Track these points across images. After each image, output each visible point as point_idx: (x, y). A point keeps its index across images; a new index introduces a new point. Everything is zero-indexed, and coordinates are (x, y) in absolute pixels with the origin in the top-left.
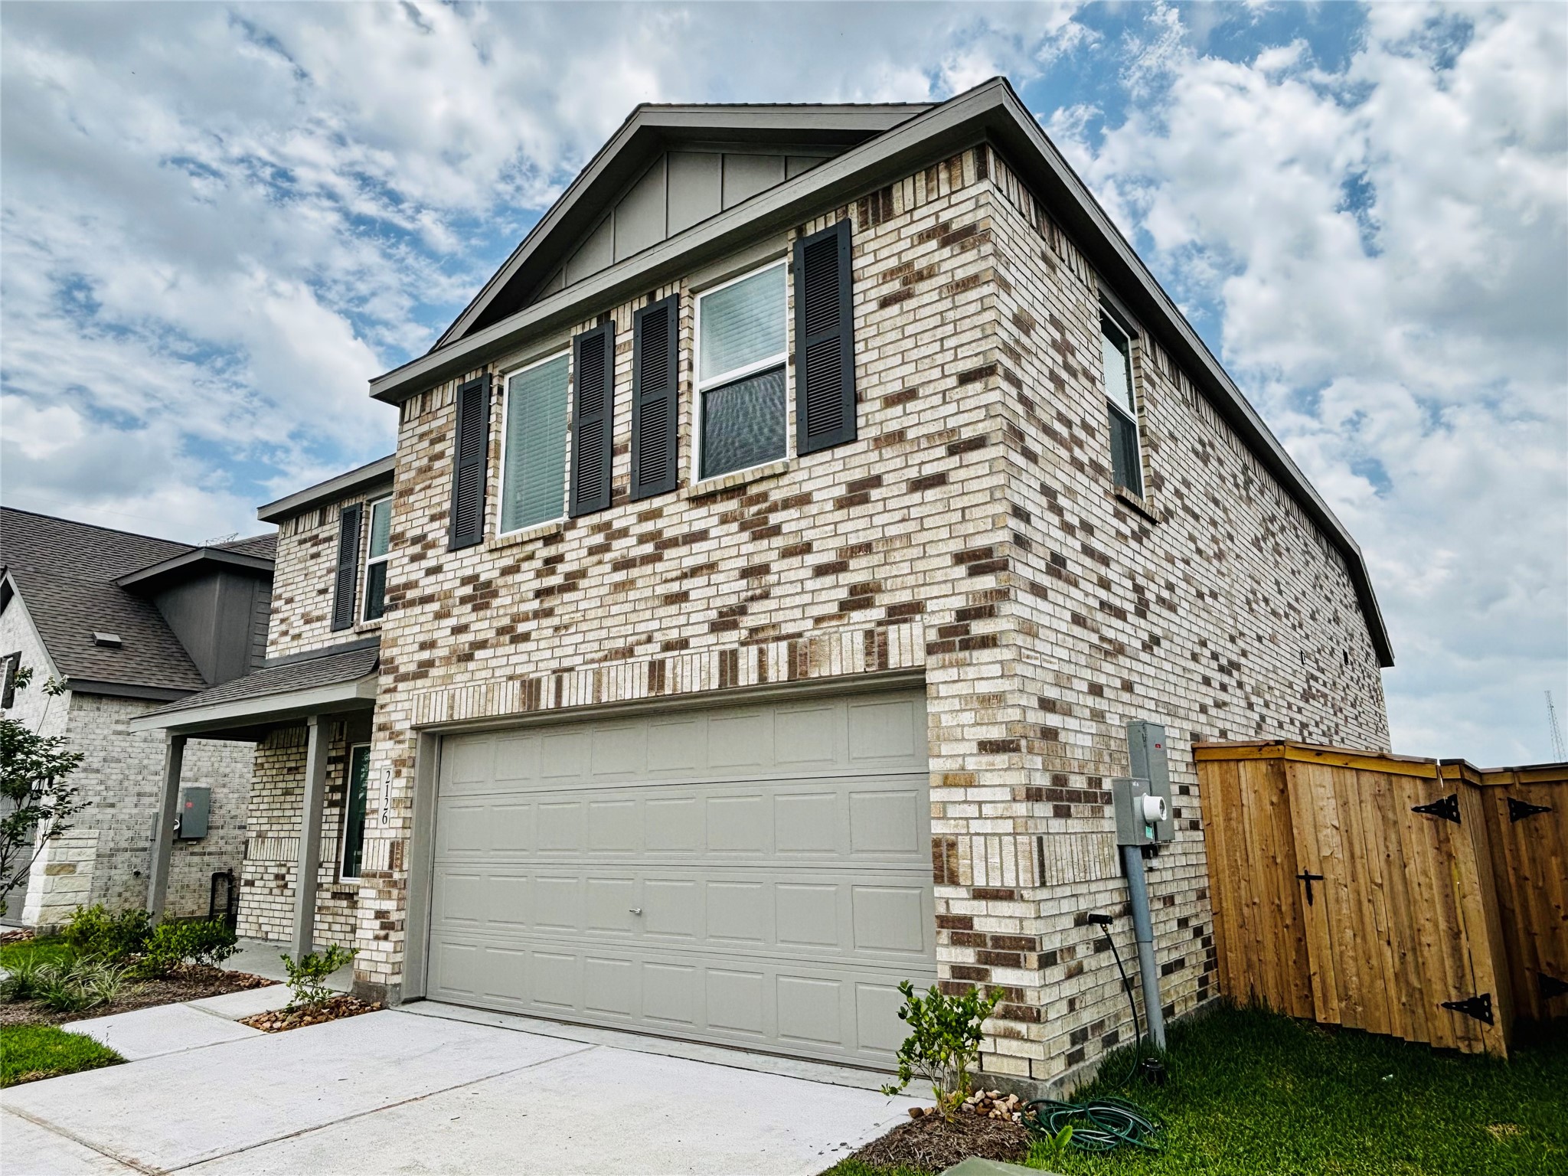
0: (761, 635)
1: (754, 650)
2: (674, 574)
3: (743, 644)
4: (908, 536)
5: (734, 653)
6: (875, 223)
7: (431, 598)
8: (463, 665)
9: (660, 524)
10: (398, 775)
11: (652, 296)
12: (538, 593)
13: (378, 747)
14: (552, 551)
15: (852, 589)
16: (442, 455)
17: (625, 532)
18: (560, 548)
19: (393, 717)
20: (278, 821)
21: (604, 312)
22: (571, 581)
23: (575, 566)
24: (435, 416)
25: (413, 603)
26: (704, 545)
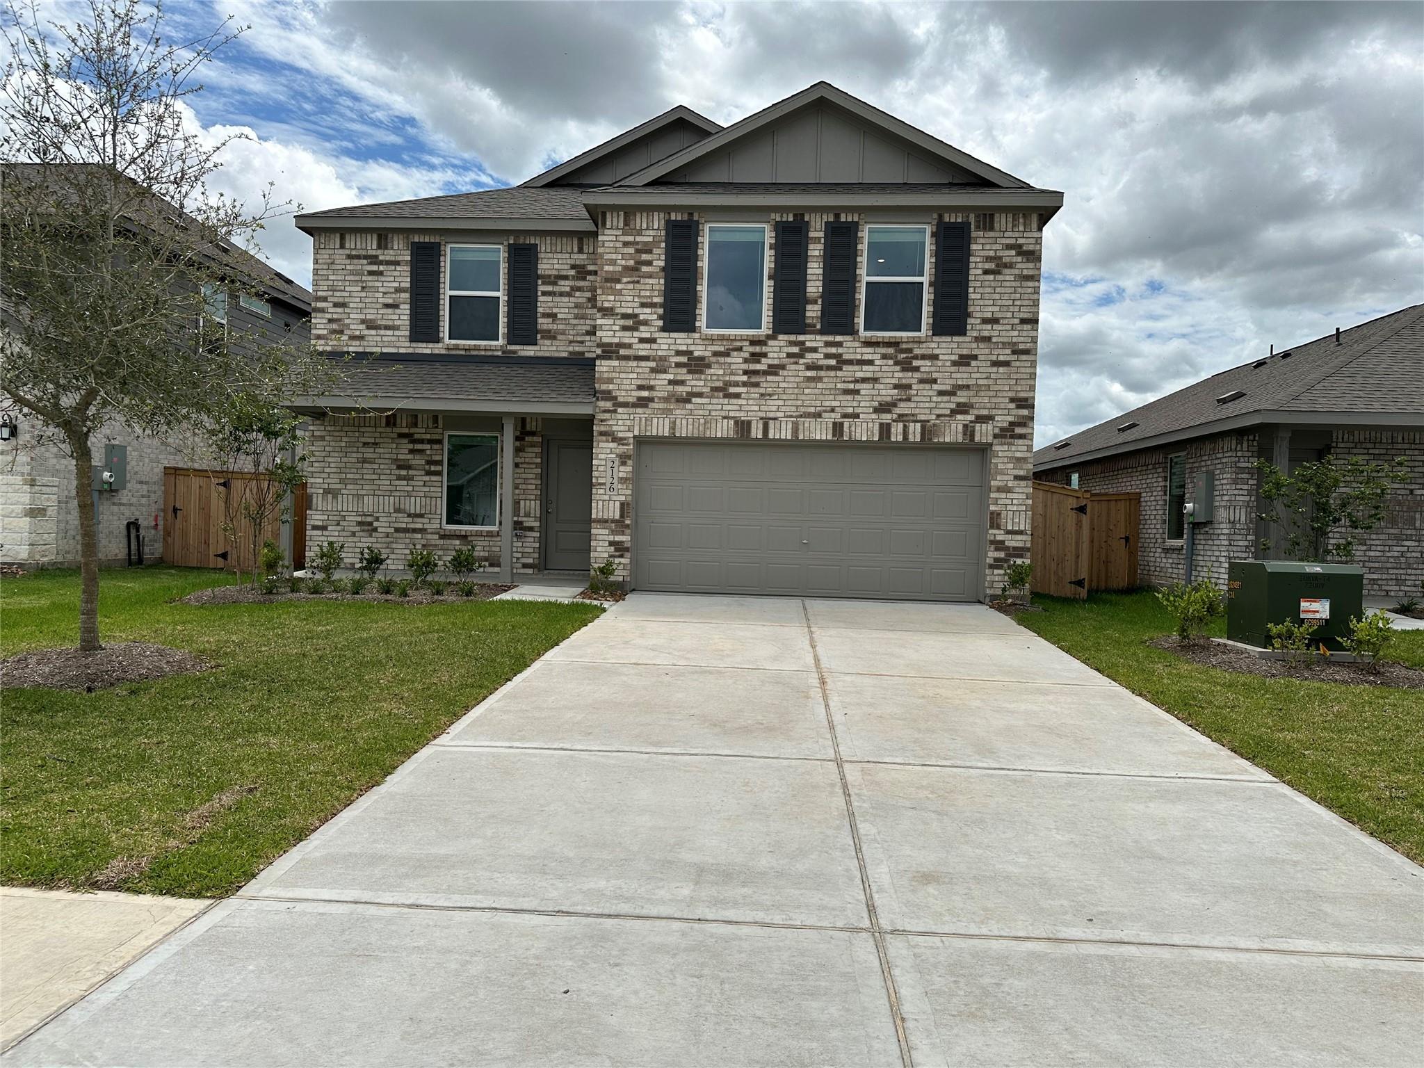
0: (905, 418)
1: (901, 425)
2: (850, 379)
3: (894, 421)
4: (989, 385)
5: (888, 425)
6: (985, 229)
7: (646, 358)
8: (681, 405)
9: (840, 350)
10: (624, 463)
11: (837, 216)
12: (746, 372)
13: (601, 445)
14: (757, 349)
15: (958, 405)
16: (649, 263)
17: (815, 350)
18: (764, 349)
19: (615, 428)
20: (355, 482)
21: (799, 213)
22: (774, 370)
23: (776, 362)
24: (639, 232)
25: (627, 358)
26: (871, 368)
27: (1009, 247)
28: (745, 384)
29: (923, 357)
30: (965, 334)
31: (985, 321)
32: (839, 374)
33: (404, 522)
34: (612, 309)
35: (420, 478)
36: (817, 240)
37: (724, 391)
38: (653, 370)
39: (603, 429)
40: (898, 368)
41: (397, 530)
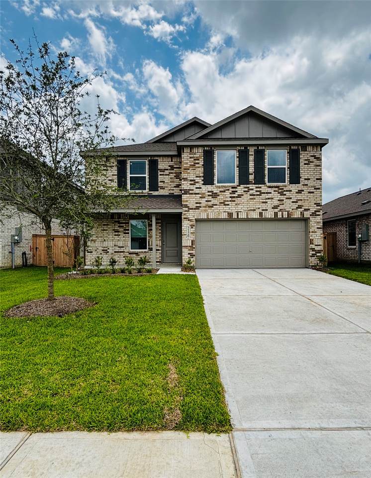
0: (282, 210)
2: (264, 198)
3: (279, 211)
4: (308, 199)
5: (277, 212)
6: (304, 151)
7: (198, 194)
8: (210, 208)
9: (261, 189)
10: (192, 228)
11: (258, 147)
12: (231, 197)
13: (185, 222)
14: (234, 190)
15: (298, 206)
16: (198, 163)
17: (252, 189)
18: (236, 190)
19: (189, 216)
20: (101, 237)
21: (246, 146)
22: (239, 196)
23: (240, 194)
24: (195, 154)
25: (192, 194)
26: (271, 195)
27: (312, 156)
28: (230, 201)
29: (287, 191)
30: (299, 183)
31: (305, 179)
32: (261, 197)
33: (117, 249)
34: (187, 178)
35: (122, 235)
36: (252, 155)
37: (224, 203)
38: (201, 197)
39: (185, 217)
40: (279, 194)
41: (115, 252)
